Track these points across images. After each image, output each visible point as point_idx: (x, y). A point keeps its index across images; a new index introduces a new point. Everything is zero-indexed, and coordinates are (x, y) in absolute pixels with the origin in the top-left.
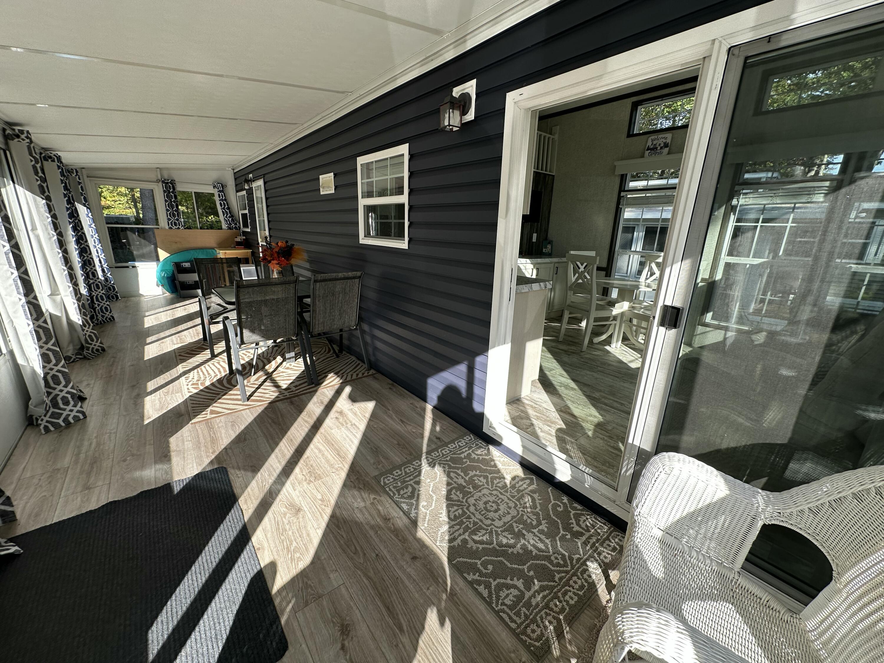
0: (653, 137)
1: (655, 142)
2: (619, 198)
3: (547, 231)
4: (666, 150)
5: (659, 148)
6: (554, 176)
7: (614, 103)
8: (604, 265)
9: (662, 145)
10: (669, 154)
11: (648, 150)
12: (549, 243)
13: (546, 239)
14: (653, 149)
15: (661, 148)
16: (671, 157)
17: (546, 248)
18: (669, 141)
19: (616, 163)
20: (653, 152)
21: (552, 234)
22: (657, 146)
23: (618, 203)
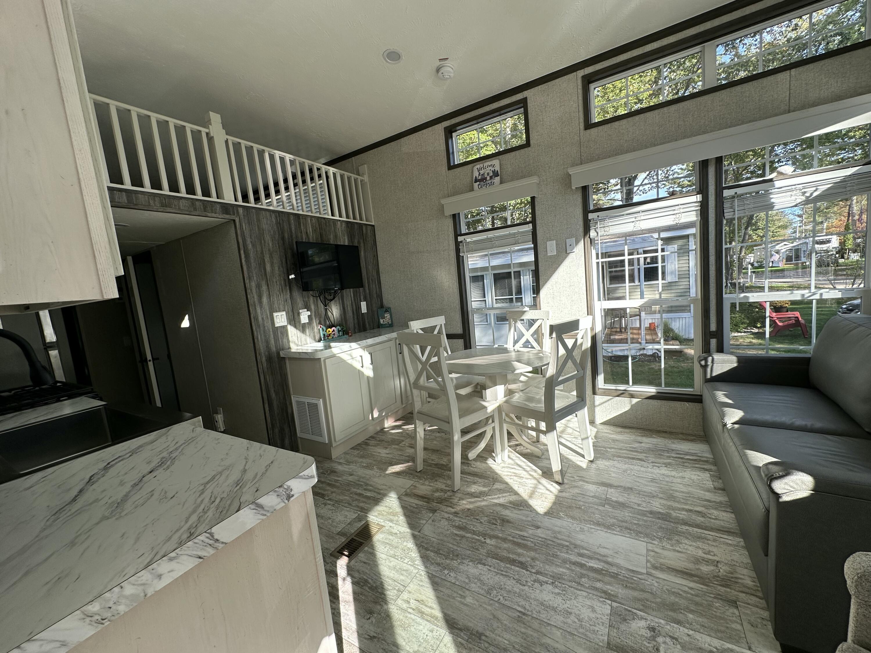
0: (478, 166)
1: (482, 172)
2: (457, 244)
3: (380, 296)
4: (497, 180)
5: (488, 178)
6: (373, 226)
7: (424, 131)
8: (459, 330)
9: (491, 174)
10: (501, 182)
11: (475, 182)
12: (386, 311)
13: (382, 306)
14: (482, 180)
15: (491, 178)
16: (505, 186)
17: (383, 318)
18: (497, 168)
19: (443, 201)
20: (482, 183)
21: (388, 298)
22: (486, 175)
23: (458, 251)
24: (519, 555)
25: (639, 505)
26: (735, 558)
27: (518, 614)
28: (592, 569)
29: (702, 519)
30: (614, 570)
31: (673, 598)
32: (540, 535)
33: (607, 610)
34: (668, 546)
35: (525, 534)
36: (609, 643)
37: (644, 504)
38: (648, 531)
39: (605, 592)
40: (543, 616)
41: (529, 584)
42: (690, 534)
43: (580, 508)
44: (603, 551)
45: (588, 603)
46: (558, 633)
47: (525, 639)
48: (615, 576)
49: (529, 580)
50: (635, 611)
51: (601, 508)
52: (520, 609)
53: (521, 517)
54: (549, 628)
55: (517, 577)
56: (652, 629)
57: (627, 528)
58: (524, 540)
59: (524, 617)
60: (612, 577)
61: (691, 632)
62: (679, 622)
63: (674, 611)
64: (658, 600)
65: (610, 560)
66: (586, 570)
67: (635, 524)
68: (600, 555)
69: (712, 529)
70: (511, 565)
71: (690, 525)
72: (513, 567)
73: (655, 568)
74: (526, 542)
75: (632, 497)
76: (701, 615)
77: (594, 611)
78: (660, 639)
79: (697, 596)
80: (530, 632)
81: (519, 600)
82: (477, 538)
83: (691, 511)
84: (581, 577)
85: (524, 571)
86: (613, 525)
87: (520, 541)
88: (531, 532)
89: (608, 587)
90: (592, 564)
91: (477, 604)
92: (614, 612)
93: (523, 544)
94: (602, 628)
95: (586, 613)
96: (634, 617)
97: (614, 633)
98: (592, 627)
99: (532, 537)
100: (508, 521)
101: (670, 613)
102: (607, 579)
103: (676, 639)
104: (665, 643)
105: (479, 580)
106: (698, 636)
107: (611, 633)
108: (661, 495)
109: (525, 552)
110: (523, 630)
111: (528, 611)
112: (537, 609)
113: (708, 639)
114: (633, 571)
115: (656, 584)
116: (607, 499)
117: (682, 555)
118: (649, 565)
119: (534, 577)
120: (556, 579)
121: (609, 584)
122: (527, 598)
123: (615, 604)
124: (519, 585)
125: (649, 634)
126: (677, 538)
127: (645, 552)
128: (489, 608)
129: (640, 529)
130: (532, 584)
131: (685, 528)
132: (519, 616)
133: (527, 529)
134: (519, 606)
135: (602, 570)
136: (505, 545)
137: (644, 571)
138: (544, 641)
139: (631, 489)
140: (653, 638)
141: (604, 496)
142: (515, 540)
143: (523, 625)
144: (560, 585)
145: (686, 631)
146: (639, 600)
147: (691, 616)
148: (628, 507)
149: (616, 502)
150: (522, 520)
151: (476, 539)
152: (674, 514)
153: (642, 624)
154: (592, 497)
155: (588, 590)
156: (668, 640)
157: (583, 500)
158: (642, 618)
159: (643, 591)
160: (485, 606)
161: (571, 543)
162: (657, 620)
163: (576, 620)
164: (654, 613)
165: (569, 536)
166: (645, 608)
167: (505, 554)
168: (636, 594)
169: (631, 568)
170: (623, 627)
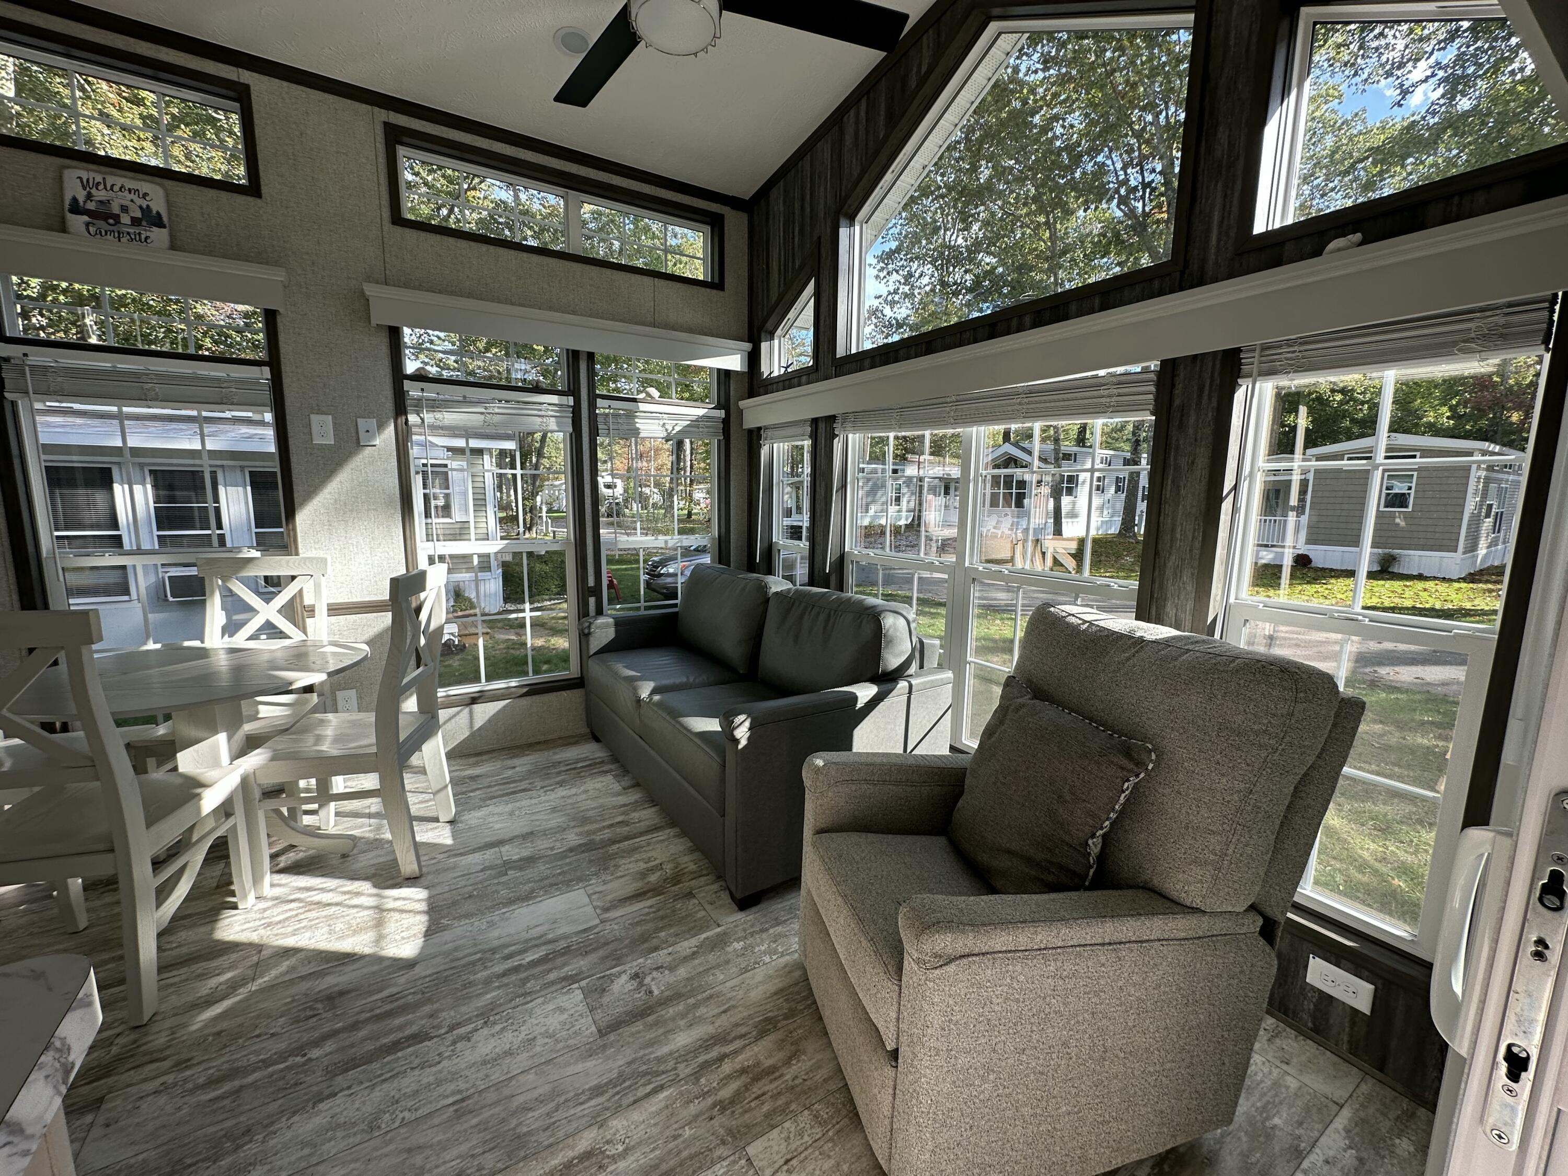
24: (401, 1028)
25: (552, 849)
26: (672, 851)
27: (452, 1109)
28: (534, 964)
29: (627, 828)
30: (562, 944)
31: (639, 928)
32: (424, 974)
33: (578, 996)
34: (609, 878)
35: (393, 990)
36: (599, 1031)
37: (558, 844)
38: (579, 874)
39: (565, 979)
40: (497, 1075)
41: (447, 1054)
42: (624, 851)
43: (470, 896)
44: (535, 933)
45: (551, 1006)
46: (531, 1077)
47: (485, 1130)
48: (567, 951)
49: (442, 1049)
50: (608, 973)
51: (503, 879)
52: (451, 1100)
53: (365, 971)
54: (514, 1082)
55: (417, 1061)
56: (636, 976)
57: (551, 885)
58: (397, 1000)
59: (464, 1104)
60: (563, 954)
61: (670, 949)
62: (656, 949)
63: (646, 941)
64: (627, 942)
65: (550, 936)
66: (526, 969)
67: (560, 874)
68: (535, 939)
69: (642, 834)
70: (395, 1053)
71: (619, 842)
72: (400, 1054)
73: (606, 910)
74: (403, 1001)
75: (539, 842)
76: (671, 926)
77: (561, 1010)
78: (648, 980)
79: (658, 910)
80: (486, 1114)
81: (441, 1090)
82: (282, 1066)
83: (611, 826)
84: (524, 984)
85: (427, 1043)
86: (532, 891)
87: (388, 1007)
88: (402, 980)
89: (566, 969)
90: (530, 957)
91: (357, 1165)
92: (587, 993)
93: (399, 1007)
94: (583, 1021)
95: (554, 1022)
96: (611, 979)
97: (599, 1014)
98: (570, 1032)
99: (408, 986)
100: (342, 993)
101: (646, 945)
102: (559, 961)
103: (662, 967)
104: (653, 979)
105: (338, 1126)
106: (677, 948)
107: (597, 1017)
108: (572, 824)
109: (410, 1016)
110: (475, 1121)
111: (467, 1090)
112: (481, 1075)
113: (686, 944)
114: (585, 930)
115: (616, 927)
116: (505, 863)
117: (627, 878)
118: (598, 911)
119: (450, 1038)
120: (486, 1016)
121: (565, 965)
122: (454, 1076)
123: (583, 983)
124: (428, 1070)
125: (635, 983)
126: (612, 863)
127: (586, 900)
128: (392, 1147)
129: (568, 877)
130: (453, 1051)
131: (615, 847)
132: (456, 1111)
133: (393, 981)
134: (447, 1097)
135: (547, 955)
136: (361, 1034)
137: (597, 921)
138: (516, 1104)
139: (532, 833)
140: (641, 984)
141: (499, 862)
142: (378, 1011)
143: (470, 1116)
144: (497, 1017)
145: (665, 951)
146: (607, 957)
147: (663, 934)
148: (540, 858)
149: (521, 860)
150: (374, 973)
151: (282, 1070)
152: (597, 838)
153: (624, 978)
154: (482, 871)
155: (543, 993)
156: (655, 974)
157: (469, 883)
158: (620, 974)
159: (606, 944)
160: (379, 1153)
161: (484, 951)
162: (635, 963)
163: (547, 1040)
164: (630, 958)
165: (475, 945)
166: (618, 960)
167: (370, 1046)
168: (601, 953)
169: (581, 928)
170: (606, 1000)
